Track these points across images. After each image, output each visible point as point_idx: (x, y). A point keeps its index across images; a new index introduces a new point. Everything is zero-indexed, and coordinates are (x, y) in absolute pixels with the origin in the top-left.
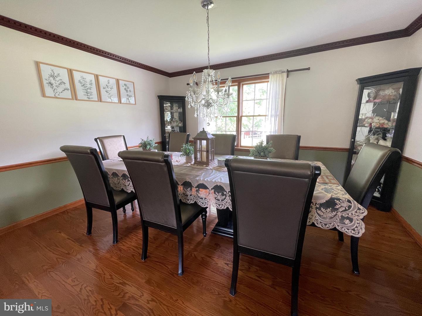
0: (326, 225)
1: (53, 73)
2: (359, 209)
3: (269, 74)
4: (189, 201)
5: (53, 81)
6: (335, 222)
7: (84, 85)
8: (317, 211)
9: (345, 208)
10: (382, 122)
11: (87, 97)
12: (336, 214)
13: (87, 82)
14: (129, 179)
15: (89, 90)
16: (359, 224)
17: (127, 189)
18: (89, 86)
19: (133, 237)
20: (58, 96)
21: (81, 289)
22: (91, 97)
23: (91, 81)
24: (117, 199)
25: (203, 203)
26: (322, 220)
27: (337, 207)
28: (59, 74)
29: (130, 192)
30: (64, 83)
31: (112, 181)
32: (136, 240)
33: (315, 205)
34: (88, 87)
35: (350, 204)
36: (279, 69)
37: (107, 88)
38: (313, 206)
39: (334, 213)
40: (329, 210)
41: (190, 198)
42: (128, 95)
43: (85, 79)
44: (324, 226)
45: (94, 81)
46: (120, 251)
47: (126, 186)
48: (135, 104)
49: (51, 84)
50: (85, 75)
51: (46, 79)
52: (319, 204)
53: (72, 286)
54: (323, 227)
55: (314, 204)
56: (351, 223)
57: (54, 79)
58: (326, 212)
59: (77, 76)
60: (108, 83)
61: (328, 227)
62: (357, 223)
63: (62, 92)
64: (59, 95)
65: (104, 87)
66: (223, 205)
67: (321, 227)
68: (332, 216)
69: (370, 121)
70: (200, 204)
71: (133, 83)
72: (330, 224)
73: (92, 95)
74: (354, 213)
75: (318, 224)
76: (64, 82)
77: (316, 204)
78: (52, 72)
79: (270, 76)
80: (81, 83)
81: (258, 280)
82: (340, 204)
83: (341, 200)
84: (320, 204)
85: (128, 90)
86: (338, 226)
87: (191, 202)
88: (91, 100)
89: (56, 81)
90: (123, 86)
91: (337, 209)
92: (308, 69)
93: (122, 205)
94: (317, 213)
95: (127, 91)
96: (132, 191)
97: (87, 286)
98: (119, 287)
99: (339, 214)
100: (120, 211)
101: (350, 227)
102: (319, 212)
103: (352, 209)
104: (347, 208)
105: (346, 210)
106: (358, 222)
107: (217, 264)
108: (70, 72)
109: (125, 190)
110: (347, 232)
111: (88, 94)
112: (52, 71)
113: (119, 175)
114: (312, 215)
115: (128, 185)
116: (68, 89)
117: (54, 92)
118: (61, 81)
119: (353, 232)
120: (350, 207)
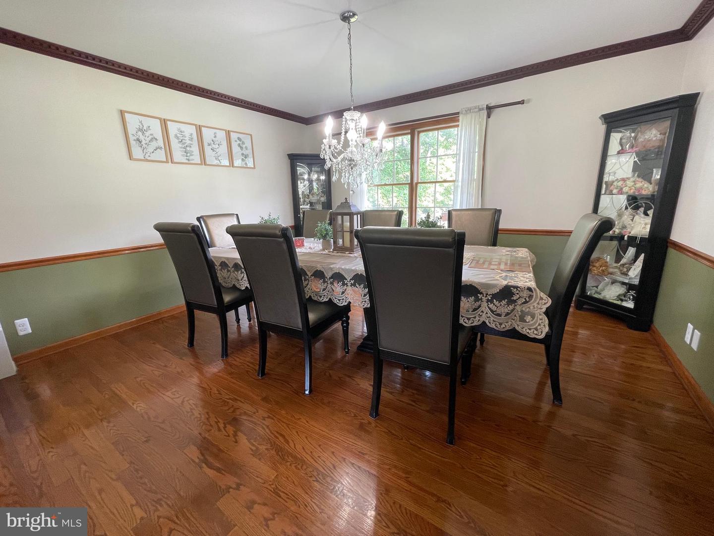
0: (501, 324)
1: (141, 126)
2: (541, 299)
3: (458, 113)
4: (322, 298)
5: (142, 138)
6: (514, 320)
7: (182, 141)
8: (488, 304)
9: (525, 299)
10: (639, 185)
11: (186, 157)
12: (514, 309)
13: (185, 137)
14: (243, 270)
15: (188, 149)
16: (542, 319)
17: (240, 285)
18: (188, 142)
19: (248, 351)
20: (149, 158)
21: (183, 402)
22: (191, 158)
23: (191, 134)
24: (227, 298)
25: (339, 300)
26: (495, 318)
27: (515, 298)
28: (149, 127)
29: (244, 288)
30: (156, 139)
31: (221, 275)
32: (252, 355)
33: (486, 297)
34: (186, 144)
35: (531, 293)
36: (475, 105)
37: (213, 145)
38: (483, 297)
39: (511, 307)
40: (504, 302)
41: (324, 293)
42: (243, 154)
43: (184, 132)
44: (499, 326)
45: (195, 136)
46: (231, 366)
47: (239, 280)
48: (254, 168)
49: (138, 140)
50: (183, 127)
51: (133, 135)
52: (490, 294)
53: (172, 399)
54: (497, 327)
55: (485, 295)
56: (533, 319)
57: (143, 134)
58: (501, 305)
59: (173, 128)
60: (214, 137)
61: (503, 328)
62: (540, 319)
63: (153, 152)
64: (149, 156)
65: (209, 142)
66: (365, 301)
67: (495, 327)
68: (508, 311)
69: (620, 184)
70: (336, 301)
71: (251, 135)
72: (507, 323)
73: (192, 155)
74: (536, 305)
75: (490, 323)
76: (156, 137)
77: (487, 294)
78: (140, 124)
79: (461, 117)
80: (178, 138)
81: (411, 405)
82: (518, 294)
83: (519, 287)
84: (492, 295)
85: (244, 146)
86: (518, 325)
87: (324, 300)
88: (191, 162)
89: (145, 136)
90: (236, 141)
91: (515, 301)
92: (522, 102)
93: (234, 305)
94: (489, 307)
95: (241, 148)
96: (247, 287)
97: (190, 399)
98: (228, 402)
99: (518, 308)
100: (231, 315)
101: (532, 325)
102: (491, 306)
103: (533, 300)
104: (527, 299)
105: (526, 302)
106: (541, 317)
107: (359, 385)
108: (164, 123)
109: (238, 286)
110: (528, 333)
111: (187, 153)
112: (141, 122)
113: (230, 265)
114: (482, 312)
115: (242, 280)
116: (161, 148)
117: (143, 153)
118: (152, 136)
119: (535, 332)
120: (531, 297)
